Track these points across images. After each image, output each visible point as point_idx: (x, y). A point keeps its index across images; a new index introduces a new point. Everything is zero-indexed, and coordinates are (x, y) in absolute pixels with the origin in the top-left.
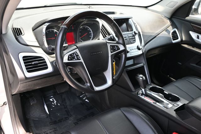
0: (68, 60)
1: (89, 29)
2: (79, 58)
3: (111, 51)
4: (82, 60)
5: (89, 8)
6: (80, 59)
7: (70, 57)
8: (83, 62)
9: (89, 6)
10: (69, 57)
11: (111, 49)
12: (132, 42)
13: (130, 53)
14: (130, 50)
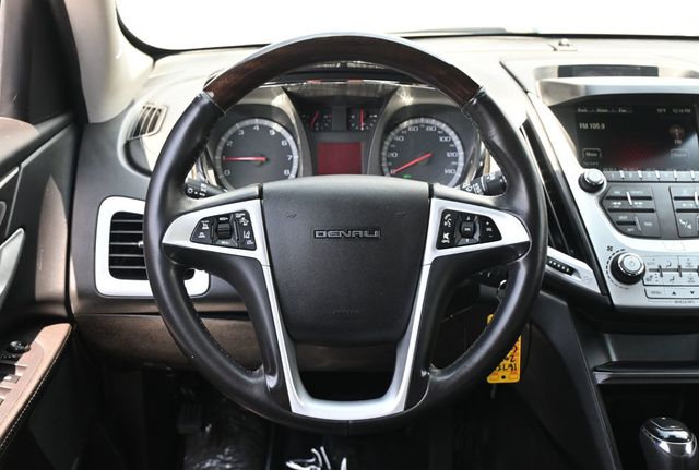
0: (194, 239)
1: (446, 135)
2: (250, 242)
3: (440, 237)
4: (260, 254)
5: (555, 50)
6: (254, 248)
7: (206, 227)
8: (264, 261)
9: (555, 42)
10: (200, 225)
11: (442, 229)
12: (689, 226)
13: (647, 288)
14: (651, 270)
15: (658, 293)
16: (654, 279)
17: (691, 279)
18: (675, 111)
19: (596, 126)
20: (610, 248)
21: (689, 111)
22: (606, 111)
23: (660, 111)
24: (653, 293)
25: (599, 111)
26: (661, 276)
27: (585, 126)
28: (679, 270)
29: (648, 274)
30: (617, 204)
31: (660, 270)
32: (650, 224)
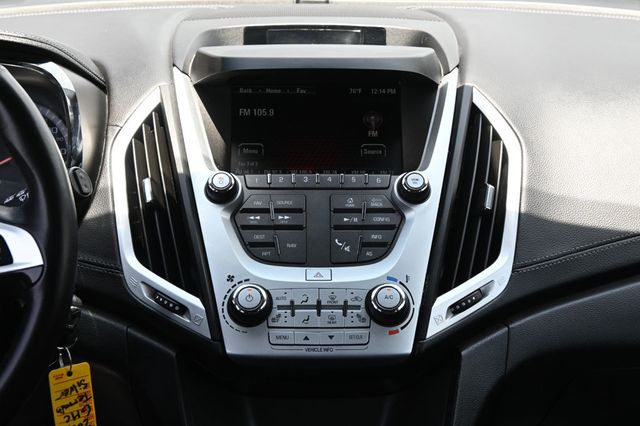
12: (347, 249)
13: (272, 331)
14: (280, 307)
15: (285, 338)
16: (282, 319)
17: (332, 319)
18: (374, 91)
19: (261, 112)
20: (230, 278)
21: (393, 91)
22: (279, 91)
23: (353, 91)
24: (278, 337)
25: (268, 91)
26: (293, 315)
27: (247, 112)
28: (319, 306)
29: (276, 312)
30: (254, 219)
31: (292, 307)
32: (293, 246)
